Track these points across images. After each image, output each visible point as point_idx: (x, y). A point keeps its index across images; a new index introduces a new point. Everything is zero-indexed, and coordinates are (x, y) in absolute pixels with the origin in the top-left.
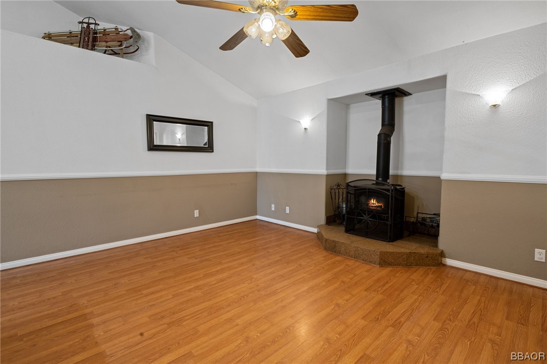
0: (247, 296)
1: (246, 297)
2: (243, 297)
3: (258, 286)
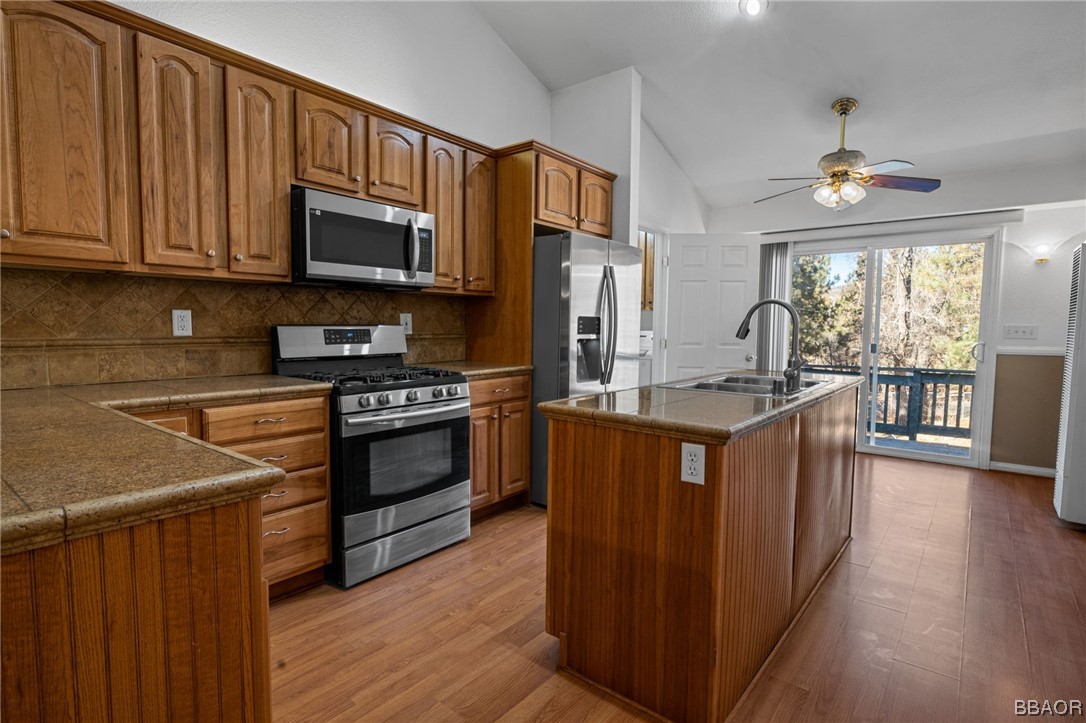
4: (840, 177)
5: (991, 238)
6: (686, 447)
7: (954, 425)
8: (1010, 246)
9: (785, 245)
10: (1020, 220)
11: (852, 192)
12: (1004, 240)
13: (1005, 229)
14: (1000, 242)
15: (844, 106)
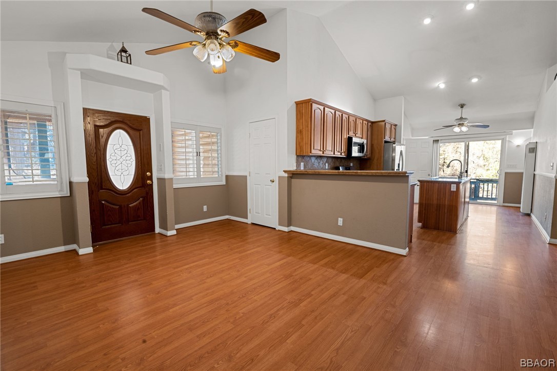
0: (239, 298)
1: (241, 296)
2: (243, 297)
3: (226, 310)
4: (461, 125)
5: (503, 139)
6: (452, 185)
7: (486, 197)
8: (509, 141)
9: (438, 140)
10: (512, 134)
11: (464, 129)
12: (507, 139)
13: (507, 136)
14: (506, 140)
15: (462, 106)
